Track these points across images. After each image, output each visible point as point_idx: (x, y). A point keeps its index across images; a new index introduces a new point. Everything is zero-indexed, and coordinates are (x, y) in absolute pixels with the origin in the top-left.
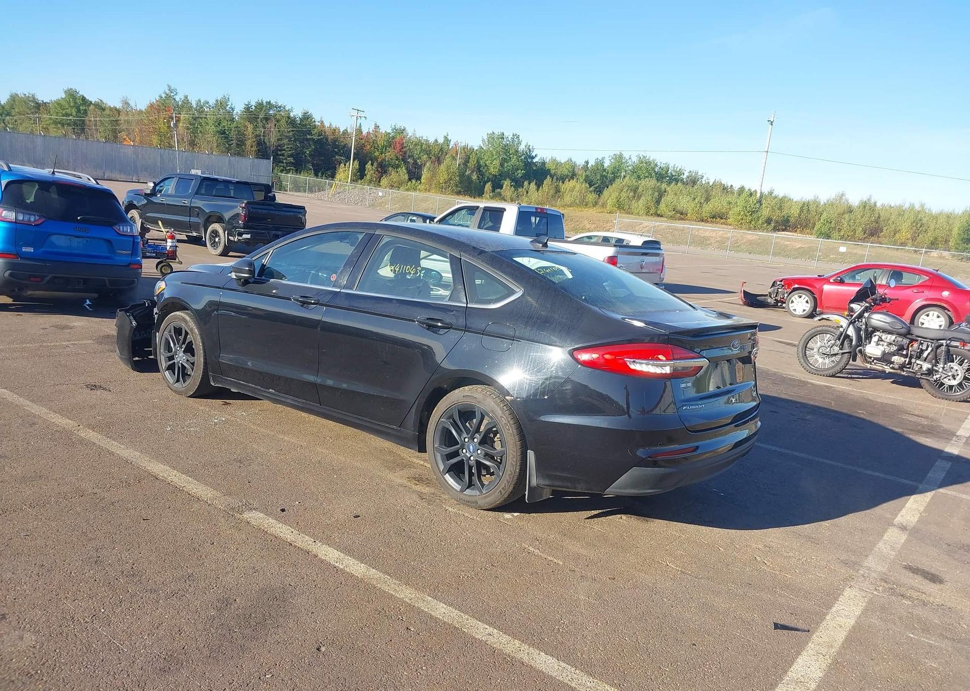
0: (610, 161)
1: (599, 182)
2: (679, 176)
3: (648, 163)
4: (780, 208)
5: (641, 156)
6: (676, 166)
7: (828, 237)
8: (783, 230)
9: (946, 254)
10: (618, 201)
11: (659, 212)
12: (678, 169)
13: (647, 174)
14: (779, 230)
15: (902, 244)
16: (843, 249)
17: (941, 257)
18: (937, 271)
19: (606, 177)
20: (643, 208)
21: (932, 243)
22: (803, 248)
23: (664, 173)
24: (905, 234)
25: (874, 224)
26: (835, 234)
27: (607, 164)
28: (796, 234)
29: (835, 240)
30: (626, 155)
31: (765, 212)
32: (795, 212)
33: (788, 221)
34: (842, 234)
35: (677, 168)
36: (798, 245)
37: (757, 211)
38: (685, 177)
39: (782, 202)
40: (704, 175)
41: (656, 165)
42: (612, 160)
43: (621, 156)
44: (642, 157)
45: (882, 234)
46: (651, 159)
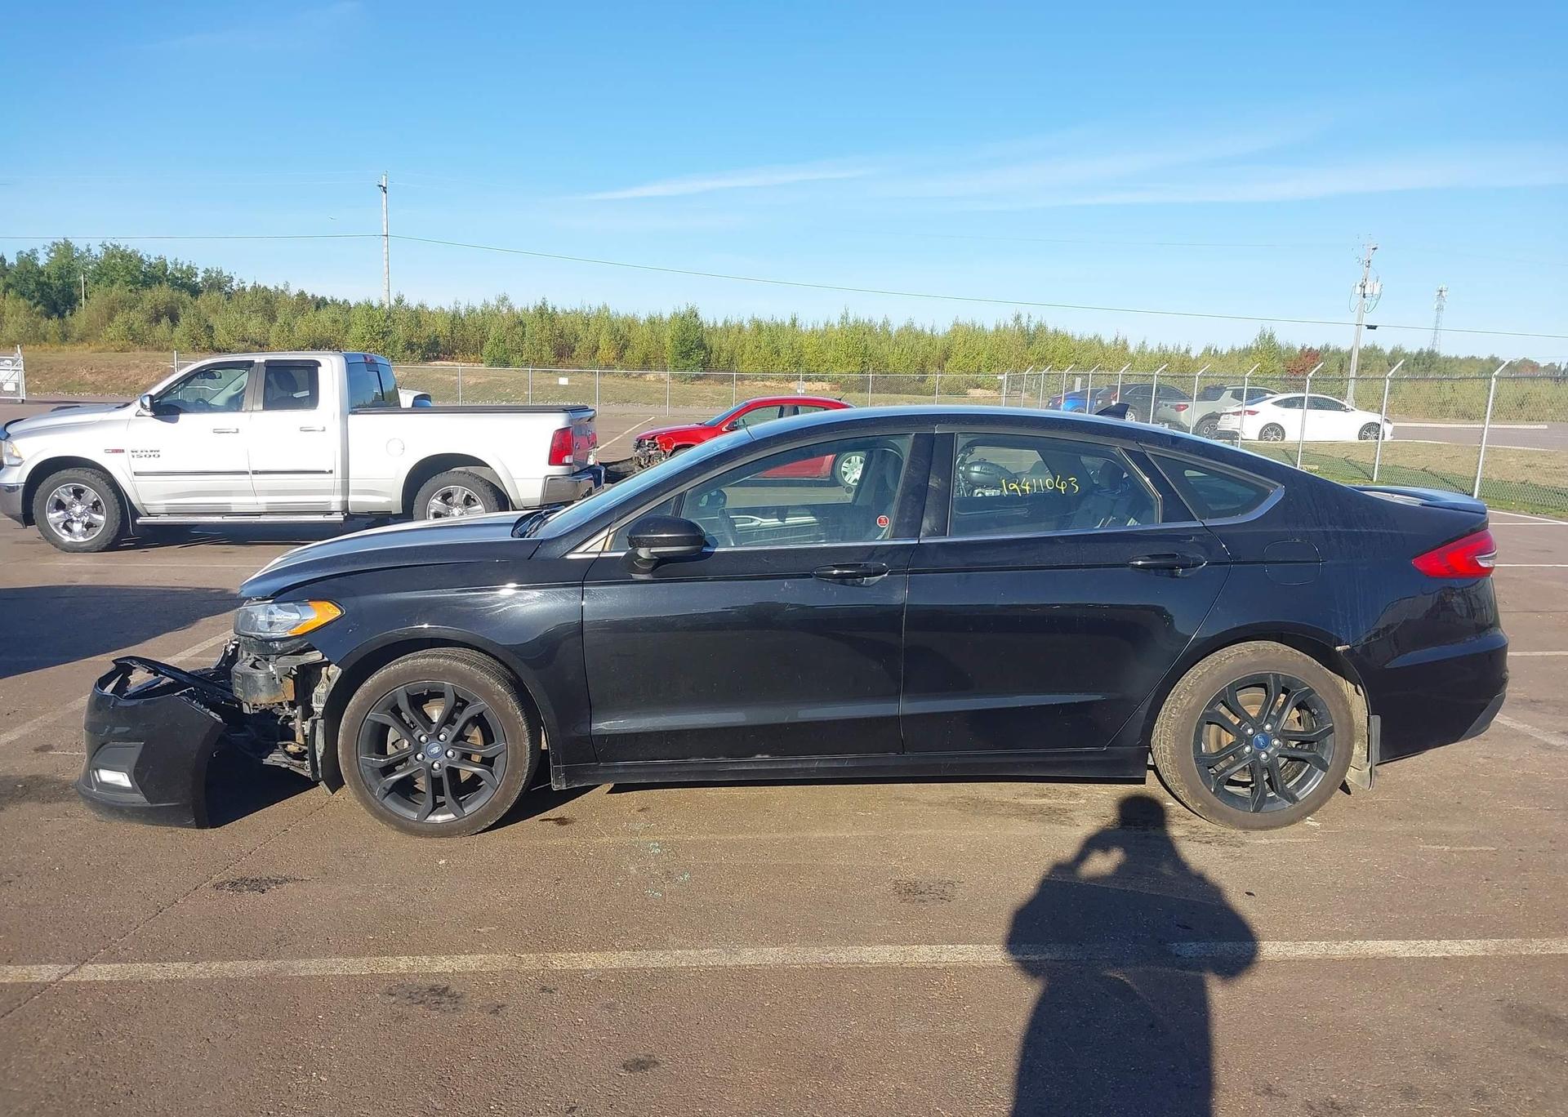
0: (48, 255)
1: (36, 294)
2: (189, 279)
3: (126, 257)
4: (419, 324)
5: (108, 244)
6: (179, 261)
7: (507, 364)
8: (437, 358)
9: (663, 375)
10: (129, 328)
11: (216, 344)
12: (184, 268)
13: (128, 278)
14: (428, 359)
15: (608, 366)
16: (564, 381)
17: (661, 381)
18: (840, 400)
19: (49, 285)
20: (185, 338)
21: (644, 363)
22: (480, 383)
23: (160, 273)
24: (606, 352)
25: (559, 339)
26: (516, 358)
27: (42, 261)
28: (456, 364)
29: (518, 367)
30: (80, 244)
31: (400, 332)
32: (442, 327)
33: (436, 343)
34: (524, 358)
35: (182, 265)
36: (472, 381)
37: (391, 332)
38: (199, 280)
39: (417, 317)
40: (233, 275)
41: (141, 260)
42: (52, 255)
43: (68, 246)
44: (111, 247)
45: (576, 353)
46: (129, 251)
